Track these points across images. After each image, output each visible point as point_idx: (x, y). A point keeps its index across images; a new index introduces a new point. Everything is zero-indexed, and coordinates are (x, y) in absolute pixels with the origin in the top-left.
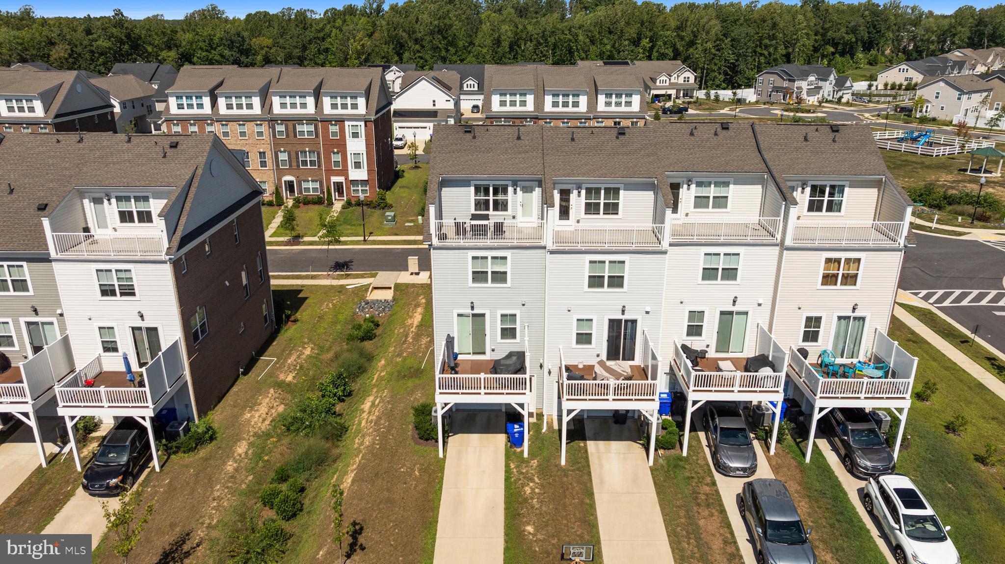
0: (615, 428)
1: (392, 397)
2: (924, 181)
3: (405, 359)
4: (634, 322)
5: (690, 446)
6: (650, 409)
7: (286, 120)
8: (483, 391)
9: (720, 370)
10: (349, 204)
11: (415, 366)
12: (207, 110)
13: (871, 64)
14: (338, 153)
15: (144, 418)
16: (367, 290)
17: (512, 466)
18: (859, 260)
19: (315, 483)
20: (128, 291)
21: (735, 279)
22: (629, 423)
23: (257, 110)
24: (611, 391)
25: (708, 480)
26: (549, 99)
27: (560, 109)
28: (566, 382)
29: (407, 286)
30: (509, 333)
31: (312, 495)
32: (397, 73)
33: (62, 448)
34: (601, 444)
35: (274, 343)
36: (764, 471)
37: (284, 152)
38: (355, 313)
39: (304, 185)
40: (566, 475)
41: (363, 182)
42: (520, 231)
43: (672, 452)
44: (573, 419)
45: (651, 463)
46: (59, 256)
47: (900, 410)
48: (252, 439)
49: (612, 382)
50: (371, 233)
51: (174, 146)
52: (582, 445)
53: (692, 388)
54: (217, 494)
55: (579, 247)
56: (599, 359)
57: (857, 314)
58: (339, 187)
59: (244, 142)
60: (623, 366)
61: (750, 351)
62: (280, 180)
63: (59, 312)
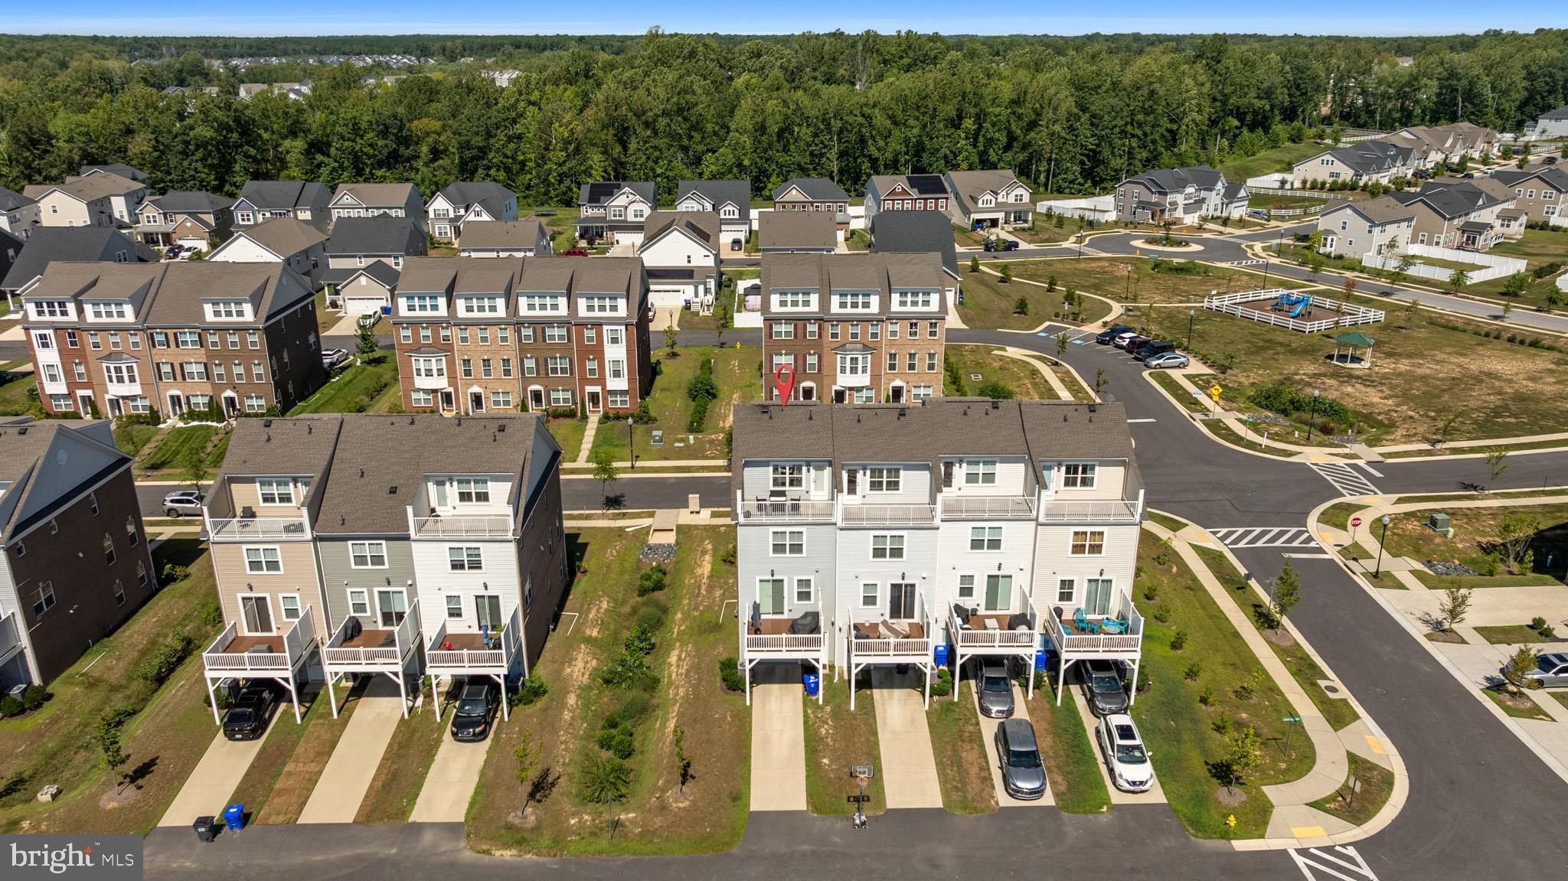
0: (897, 677)
1: (696, 651)
2: (1281, 374)
3: (702, 613)
4: (913, 586)
5: (960, 693)
6: (925, 661)
7: (533, 323)
8: (784, 649)
9: (986, 628)
10: (606, 417)
11: (713, 620)
12: (443, 311)
13: (1294, 141)
14: (594, 360)
15: (498, 676)
16: (648, 533)
17: (809, 711)
18: (1102, 533)
19: (641, 729)
20: (476, 565)
21: (999, 548)
22: (911, 673)
23: (501, 312)
24: (892, 647)
25: (974, 721)
26: (835, 300)
27: (849, 310)
28: (854, 641)
29: (690, 527)
30: (804, 596)
31: (640, 738)
32: (631, 196)
33: (414, 702)
34: (885, 691)
35: (571, 597)
36: (1021, 712)
37: (531, 358)
38: (640, 560)
39: (553, 395)
40: (855, 719)
41: (622, 393)
42: (813, 506)
43: (945, 698)
44: (862, 670)
45: (927, 707)
46: (418, 537)
47: (1133, 661)
48: (578, 692)
49: (893, 640)
50: (637, 457)
51: (502, 429)
52: (869, 692)
53: (960, 644)
54: (563, 739)
55: (865, 524)
56: (882, 619)
57: (1104, 577)
58: (594, 398)
59: (486, 348)
60: (902, 624)
61: (1015, 609)
62: (525, 390)
63: (410, 582)
